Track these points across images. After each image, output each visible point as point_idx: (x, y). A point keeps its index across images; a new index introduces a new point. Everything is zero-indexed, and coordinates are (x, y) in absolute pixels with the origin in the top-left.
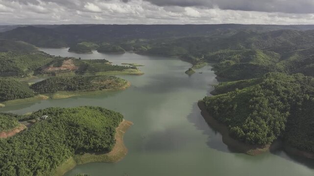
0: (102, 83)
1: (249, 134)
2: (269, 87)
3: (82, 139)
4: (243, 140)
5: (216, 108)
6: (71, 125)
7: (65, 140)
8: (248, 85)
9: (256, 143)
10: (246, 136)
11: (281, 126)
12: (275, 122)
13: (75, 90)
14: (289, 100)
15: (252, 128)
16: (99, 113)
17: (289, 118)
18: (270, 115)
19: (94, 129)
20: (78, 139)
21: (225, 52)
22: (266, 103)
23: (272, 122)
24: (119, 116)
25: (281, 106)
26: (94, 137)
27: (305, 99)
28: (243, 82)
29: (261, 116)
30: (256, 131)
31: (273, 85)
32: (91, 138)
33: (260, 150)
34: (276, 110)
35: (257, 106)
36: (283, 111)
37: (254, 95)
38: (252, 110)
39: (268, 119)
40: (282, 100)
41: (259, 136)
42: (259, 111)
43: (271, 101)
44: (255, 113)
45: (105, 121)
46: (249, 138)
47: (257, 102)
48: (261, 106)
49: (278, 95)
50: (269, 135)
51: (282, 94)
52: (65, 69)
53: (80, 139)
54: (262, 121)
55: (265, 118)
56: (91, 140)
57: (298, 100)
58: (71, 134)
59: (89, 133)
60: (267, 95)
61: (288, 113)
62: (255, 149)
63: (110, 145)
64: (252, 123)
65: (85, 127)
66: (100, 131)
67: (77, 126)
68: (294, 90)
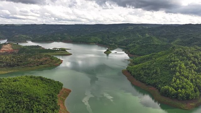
0: (39, 60)
1: (180, 90)
2: (181, 54)
3: (24, 107)
4: (176, 97)
6: (11, 93)
7: (4, 109)
10: (178, 93)
12: (196, 80)
13: (14, 66)
15: (180, 86)
16: (40, 82)
18: (190, 75)
19: (37, 96)
20: (20, 107)
21: (130, 39)
22: (183, 66)
23: (194, 80)
24: (59, 84)
25: (195, 67)
26: (37, 103)
29: (183, 75)
30: (183, 87)
31: (184, 53)
32: (34, 105)
33: (191, 104)
34: (193, 71)
35: (178, 68)
36: (198, 71)
37: (171, 61)
38: (174, 72)
39: (190, 78)
40: (194, 63)
41: (189, 91)
42: (180, 72)
43: (186, 65)
44: (178, 74)
45: (47, 89)
46: (181, 95)
47: (176, 66)
48: (180, 68)
50: (195, 91)
51: (192, 58)
52: (5, 52)
53: (21, 107)
54: (186, 80)
55: (187, 77)
56: (33, 107)
58: (12, 102)
59: (32, 100)
60: (181, 60)
62: (187, 104)
63: (55, 110)
64: (178, 81)
65: (27, 94)
66: (43, 97)
67: (19, 93)
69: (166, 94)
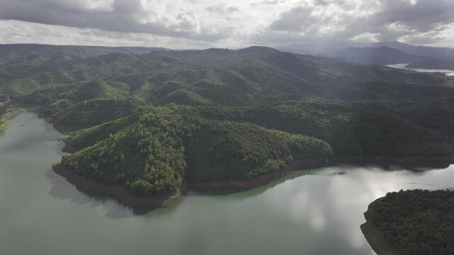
1: (157, 182)
2: (152, 124)
4: (153, 192)
5: (95, 166)
8: (121, 127)
9: (168, 191)
10: (154, 188)
11: (183, 164)
12: (175, 162)
14: (178, 134)
15: (157, 176)
17: (185, 153)
18: (168, 155)
21: (50, 87)
22: (157, 142)
23: (173, 162)
25: (173, 141)
27: (192, 129)
28: (110, 125)
29: (158, 158)
30: (161, 177)
31: (156, 121)
33: (173, 197)
34: (171, 147)
35: (150, 148)
36: (177, 147)
37: (140, 137)
38: (146, 155)
39: (168, 160)
40: (171, 135)
41: (168, 181)
42: (154, 154)
43: (161, 140)
44: (151, 157)
46: (159, 188)
47: (147, 144)
48: (154, 147)
49: (165, 131)
50: (176, 177)
51: (168, 128)
54: (163, 164)
55: (164, 160)
57: (186, 132)
60: (154, 133)
61: (182, 147)
62: (168, 198)
64: (153, 169)
68: (178, 121)
69: (139, 191)
